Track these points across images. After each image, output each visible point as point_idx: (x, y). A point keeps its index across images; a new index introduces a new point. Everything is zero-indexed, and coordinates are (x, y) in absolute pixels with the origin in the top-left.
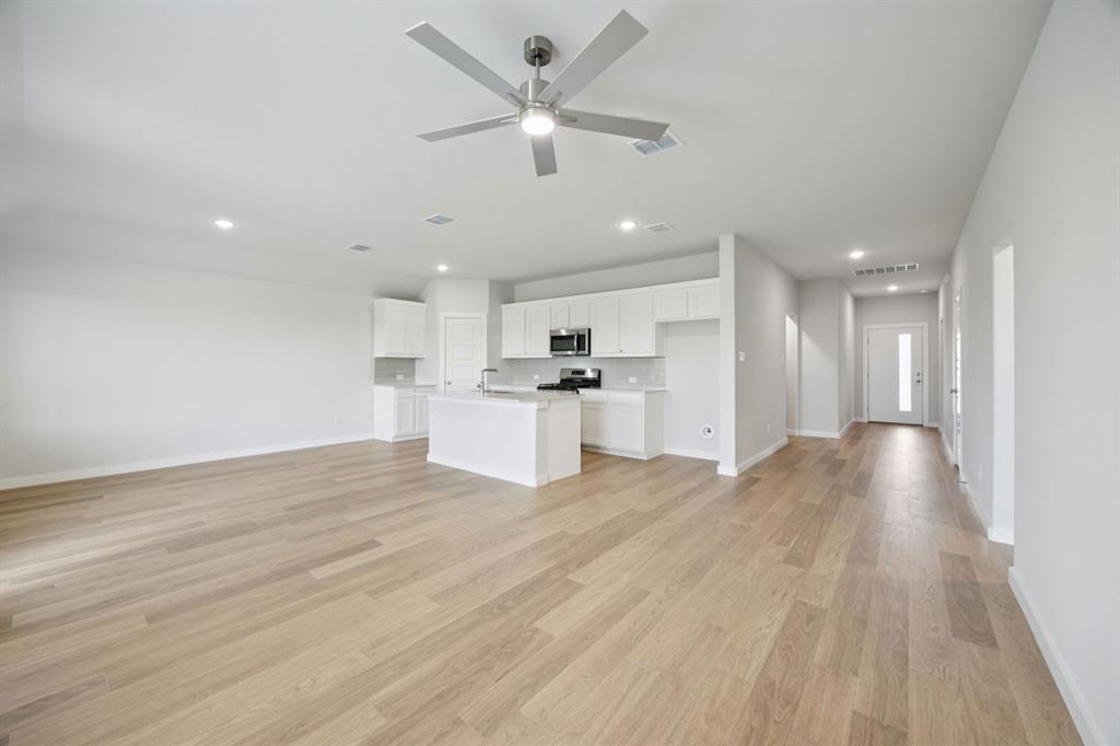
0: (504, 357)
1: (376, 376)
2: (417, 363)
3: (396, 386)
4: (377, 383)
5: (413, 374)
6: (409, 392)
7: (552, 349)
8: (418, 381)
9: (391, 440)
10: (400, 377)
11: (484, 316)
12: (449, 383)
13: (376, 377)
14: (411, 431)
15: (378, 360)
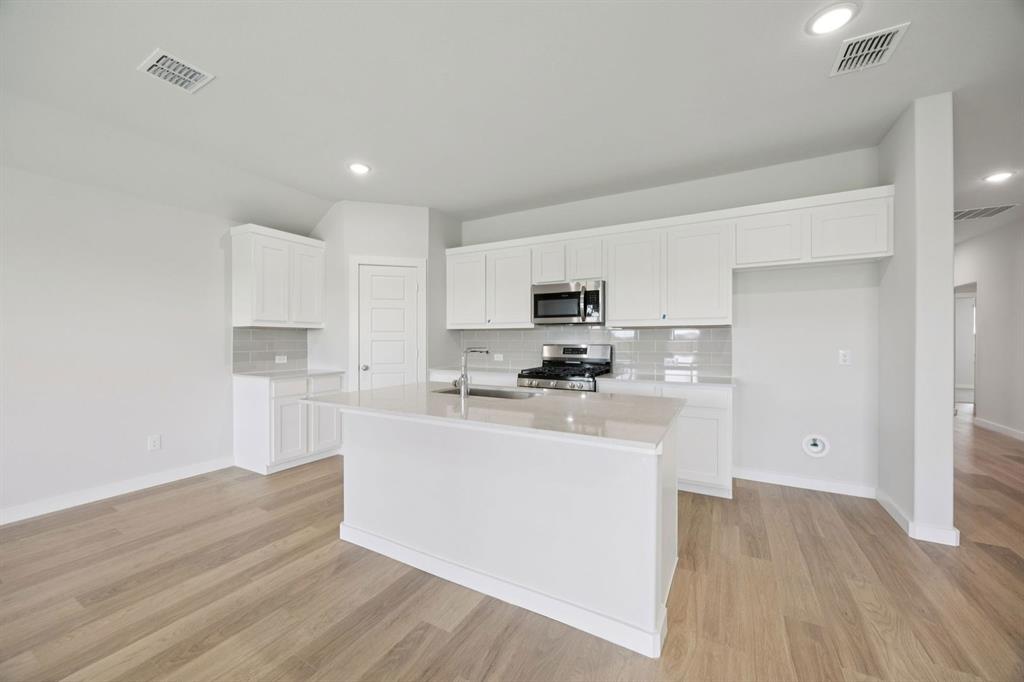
0: (449, 327)
1: (237, 358)
2: (310, 335)
3: (270, 375)
4: (237, 370)
5: (305, 356)
6: (299, 385)
7: (536, 315)
8: (313, 365)
9: (265, 472)
10: (281, 360)
11: (421, 263)
12: (366, 368)
13: (235, 361)
14: (303, 451)
15: (240, 331)
